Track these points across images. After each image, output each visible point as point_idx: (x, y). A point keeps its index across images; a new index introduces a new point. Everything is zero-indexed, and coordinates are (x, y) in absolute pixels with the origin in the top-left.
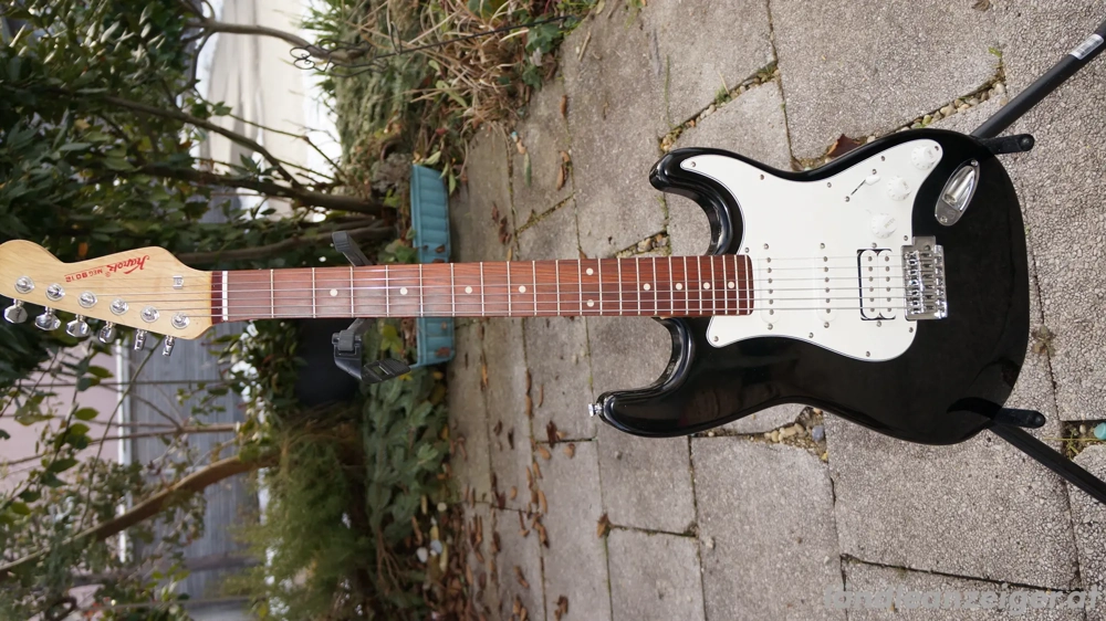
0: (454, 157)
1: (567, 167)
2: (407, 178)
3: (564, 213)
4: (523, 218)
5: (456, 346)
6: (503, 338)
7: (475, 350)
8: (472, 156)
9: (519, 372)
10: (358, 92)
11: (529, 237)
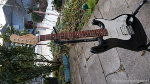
0: (68, 53)
1: (82, 48)
2: (62, 57)
3: (83, 54)
4: (77, 57)
5: (71, 78)
6: (77, 74)
7: (73, 78)
8: (70, 52)
9: (80, 78)
10: (55, 50)
11: (78, 59)
